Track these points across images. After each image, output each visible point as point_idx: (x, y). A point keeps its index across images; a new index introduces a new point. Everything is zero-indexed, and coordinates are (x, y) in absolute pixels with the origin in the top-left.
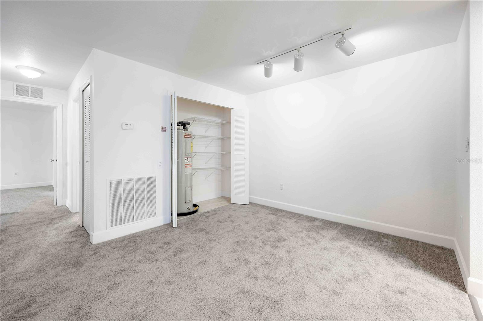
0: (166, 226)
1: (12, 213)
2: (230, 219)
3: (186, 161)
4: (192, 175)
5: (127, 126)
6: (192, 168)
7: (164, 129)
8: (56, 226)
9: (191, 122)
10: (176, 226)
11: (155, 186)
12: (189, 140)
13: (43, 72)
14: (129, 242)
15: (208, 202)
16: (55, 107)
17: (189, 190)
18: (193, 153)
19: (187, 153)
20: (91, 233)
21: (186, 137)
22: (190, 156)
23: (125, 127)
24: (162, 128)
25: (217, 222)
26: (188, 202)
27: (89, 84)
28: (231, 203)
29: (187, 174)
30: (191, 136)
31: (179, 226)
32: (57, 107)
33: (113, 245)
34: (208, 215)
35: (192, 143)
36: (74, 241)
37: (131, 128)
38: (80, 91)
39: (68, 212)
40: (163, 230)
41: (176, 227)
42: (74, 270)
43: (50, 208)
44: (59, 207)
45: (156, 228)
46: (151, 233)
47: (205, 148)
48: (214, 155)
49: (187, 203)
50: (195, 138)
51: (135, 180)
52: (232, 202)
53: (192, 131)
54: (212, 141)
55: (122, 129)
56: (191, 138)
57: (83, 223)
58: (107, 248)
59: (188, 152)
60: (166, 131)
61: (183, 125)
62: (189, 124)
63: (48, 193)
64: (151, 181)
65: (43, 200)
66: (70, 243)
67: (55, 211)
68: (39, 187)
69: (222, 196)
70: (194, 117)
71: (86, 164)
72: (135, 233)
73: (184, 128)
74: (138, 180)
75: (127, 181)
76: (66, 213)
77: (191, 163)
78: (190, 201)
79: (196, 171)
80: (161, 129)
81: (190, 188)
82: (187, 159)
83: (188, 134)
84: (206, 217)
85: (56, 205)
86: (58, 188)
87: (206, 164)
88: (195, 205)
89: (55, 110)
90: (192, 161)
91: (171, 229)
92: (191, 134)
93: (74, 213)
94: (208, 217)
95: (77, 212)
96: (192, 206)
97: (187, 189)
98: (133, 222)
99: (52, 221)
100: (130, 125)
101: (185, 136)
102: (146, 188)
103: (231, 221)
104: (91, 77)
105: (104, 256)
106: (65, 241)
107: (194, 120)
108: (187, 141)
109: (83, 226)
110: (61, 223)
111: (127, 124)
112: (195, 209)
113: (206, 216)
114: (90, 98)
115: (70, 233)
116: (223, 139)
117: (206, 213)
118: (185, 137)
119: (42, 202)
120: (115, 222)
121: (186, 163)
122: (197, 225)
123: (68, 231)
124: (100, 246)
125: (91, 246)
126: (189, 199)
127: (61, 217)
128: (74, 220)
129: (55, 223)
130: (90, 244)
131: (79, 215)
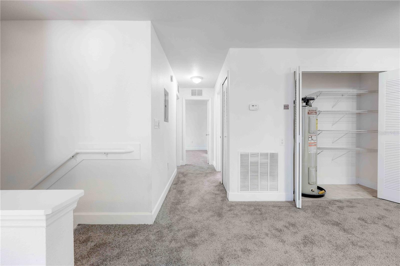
0: (288, 203)
1: (190, 165)
2: (382, 222)
3: (310, 139)
4: (317, 154)
5: (253, 107)
6: (317, 147)
7: (286, 107)
8: (208, 179)
9: (315, 98)
10: (300, 207)
11: (277, 162)
12: (313, 117)
13: (202, 78)
14: (255, 209)
15: (337, 187)
16: (208, 100)
17: (313, 171)
18: (318, 131)
19: (311, 131)
20: (228, 191)
21: (310, 114)
22: (315, 134)
23: (251, 108)
24: (285, 106)
25: (359, 219)
26: (313, 183)
27: (227, 78)
28: (376, 197)
29: (310, 153)
30: (316, 112)
31: (304, 209)
32: (209, 100)
33: (243, 207)
34: (340, 204)
35: (317, 120)
36: (218, 194)
37: (257, 109)
38: (221, 84)
39: (214, 170)
40: (285, 206)
41: (300, 209)
42: (218, 219)
43: (206, 165)
44: (209, 165)
45: (278, 202)
46: (274, 206)
47: (332, 125)
48: (347, 133)
49: (310, 184)
50: (320, 114)
51: (259, 154)
52: (379, 196)
53: (317, 107)
54: (342, 117)
55: (249, 110)
56: (316, 114)
57: (223, 181)
58: (239, 208)
59: (312, 129)
60: (288, 109)
61: (307, 101)
62: (313, 99)
63: (205, 155)
64: (274, 157)
65: (203, 159)
66: (216, 194)
67: (208, 168)
68: (201, 150)
69: (358, 184)
70: (320, 91)
71: (224, 138)
72: (259, 202)
73: (306, 104)
74: (262, 155)
75: (253, 155)
76: (213, 171)
77: (316, 142)
78: (314, 183)
79: (321, 151)
80: (283, 107)
81: (314, 169)
82: (311, 137)
83: (313, 110)
84: (338, 207)
85: (209, 164)
86: (209, 152)
87: (333, 143)
88: (320, 188)
89: (208, 102)
90: (317, 140)
91: (294, 208)
92: (316, 110)
93: (218, 172)
94: (341, 208)
95: (219, 171)
96: (317, 188)
97: (311, 169)
98: (258, 192)
99: (206, 175)
100: (256, 106)
101: (308, 112)
102: (269, 163)
103: (386, 226)
104: (228, 72)
105: (237, 215)
106: (213, 192)
107: (319, 94)
108: (311, 118)
109: (223, 184)
110: (211, 178)
111: (253, 105)
112: (321, 192)
113: (338, 205)
114: (227, 89)
115: (216, 186)
116: (359, 114)
117: (338, 201)
118: (308, 114)
119: (202, 160)
120: (244, 187)
121: (309, 142)
122: (327, 214)
123: (214, 184)
124: (234, 204)
125: (228, 202)
126: (312, 180)
127: (211, 173)
128: (218, 177)
129: (208, 177)
130: (227, 200)
131: (220, 174)
